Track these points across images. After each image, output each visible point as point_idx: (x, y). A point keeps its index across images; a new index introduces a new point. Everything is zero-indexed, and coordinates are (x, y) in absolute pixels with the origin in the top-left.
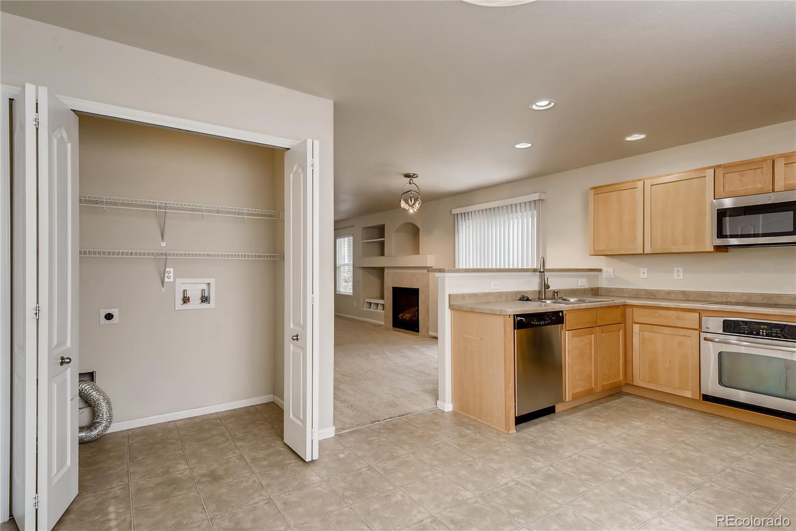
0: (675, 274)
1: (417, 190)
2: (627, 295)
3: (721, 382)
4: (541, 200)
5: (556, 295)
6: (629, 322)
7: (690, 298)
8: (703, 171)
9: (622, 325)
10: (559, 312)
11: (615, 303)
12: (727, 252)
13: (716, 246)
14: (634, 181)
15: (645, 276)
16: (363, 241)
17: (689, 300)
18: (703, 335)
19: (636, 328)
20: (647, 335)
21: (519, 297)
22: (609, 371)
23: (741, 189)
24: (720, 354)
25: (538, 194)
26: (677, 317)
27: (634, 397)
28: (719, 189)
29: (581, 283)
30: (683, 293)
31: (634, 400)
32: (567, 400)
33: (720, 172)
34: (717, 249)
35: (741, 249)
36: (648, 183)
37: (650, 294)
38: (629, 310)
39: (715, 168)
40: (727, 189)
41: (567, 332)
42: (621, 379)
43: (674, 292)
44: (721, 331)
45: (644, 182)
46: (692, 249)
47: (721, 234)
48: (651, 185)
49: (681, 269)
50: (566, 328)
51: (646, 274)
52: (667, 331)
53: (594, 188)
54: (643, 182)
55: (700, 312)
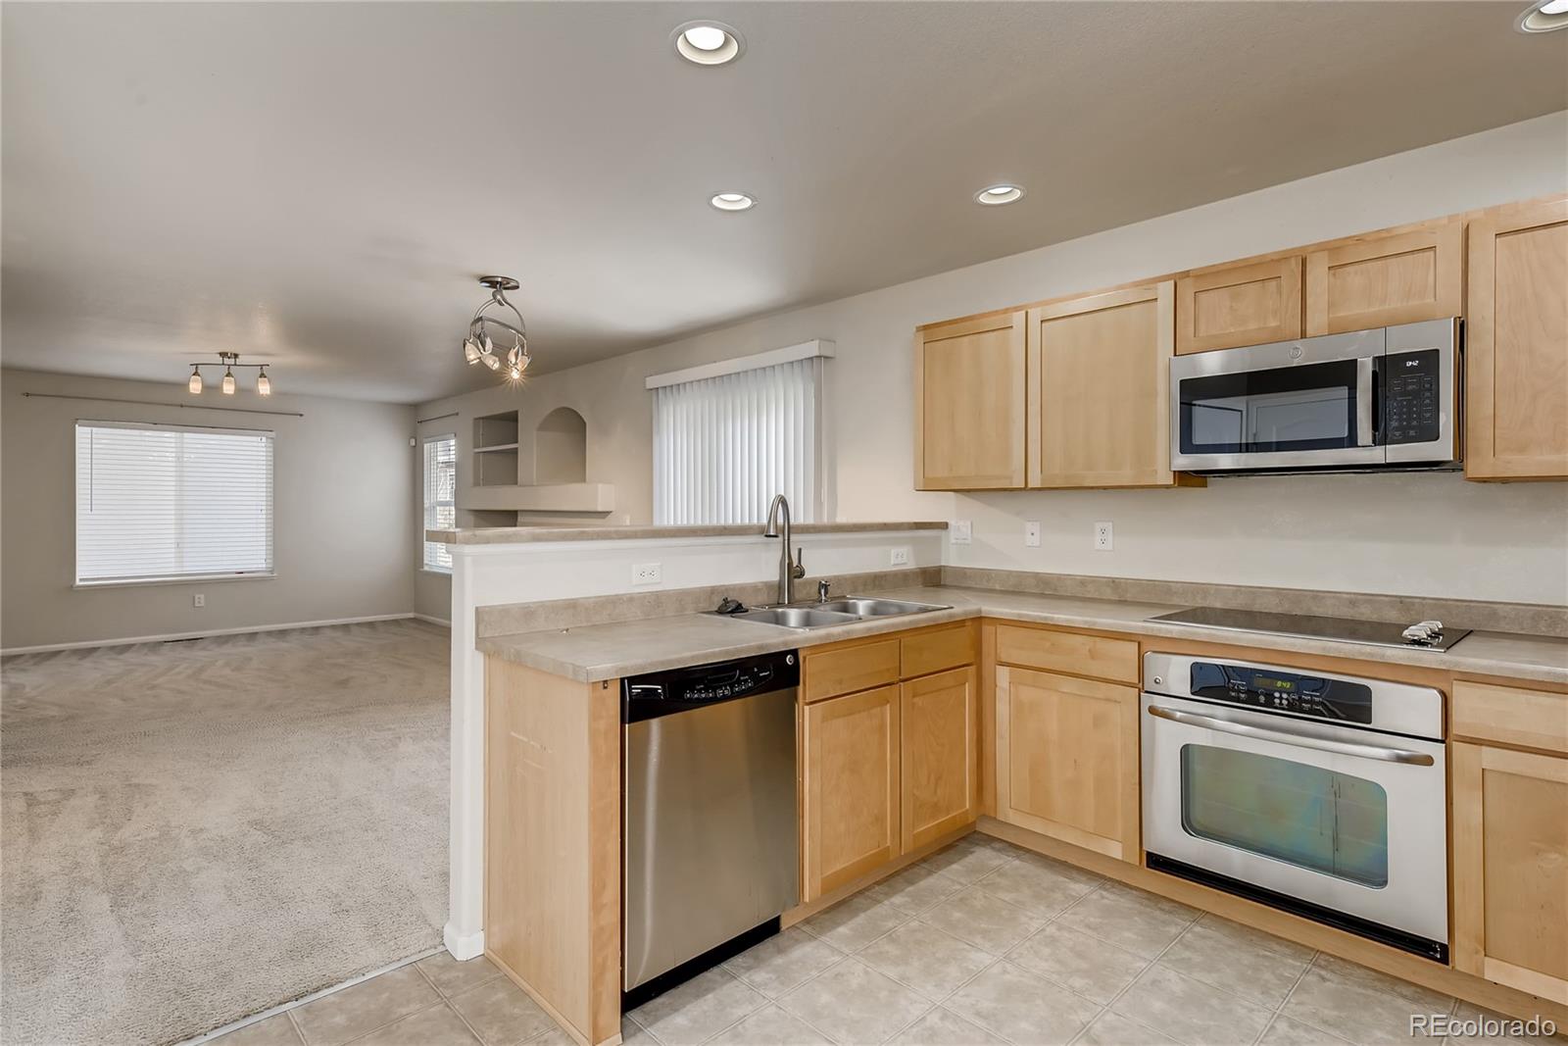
0: (1098, 538)
1: (516, 324)
2: (997, 587)
3: (1188, 824)
4: (826, 357)
5: (823, 591)
6: (988, 661)
7: (1129, 597)
8: (1151, 286)
9: (972, 670)
10: (785, 653)
11: (951, 616)
12: (1205, 485)
13: (1179, 472)
14: (1006, 311)
15: (1035, 541)
16: (477, 450)
17: (1126, 601)
18: (1148, 700)
19: (1003, 675)
20: (1028, 694)
21: (718, 602)
22: (935, 792)
23: (1233, 331)
24: (1186, 751)
25: (817, 342)
26: (1090, 651)
27: (999, 850)
28: (1187, 331)
29: (898, 557)
30: (1114, 583)
31: (996, 862)
32: (807, 899)
33: (1187, 290)
34: (1180, 479)
35: (1233, 480)
36: (1036, 315)
37: (1047, 588)
38: (987, 629)
39: (1177, 279)
40: (1202, 333)
41: (807, 708)
42: (968, 807)
43: (1094, 581)
44: (1186, 692)
45: (1027, 313)
46: (1126, 477)
47: (1187, 446)
48: (1042, 321)
49: (1109, 526)
50: (804, 698)
51: (1037, 534)
52: (1069, 685)
53: (926, 328)
54: (1024, 312)
55: (1138, 640)
